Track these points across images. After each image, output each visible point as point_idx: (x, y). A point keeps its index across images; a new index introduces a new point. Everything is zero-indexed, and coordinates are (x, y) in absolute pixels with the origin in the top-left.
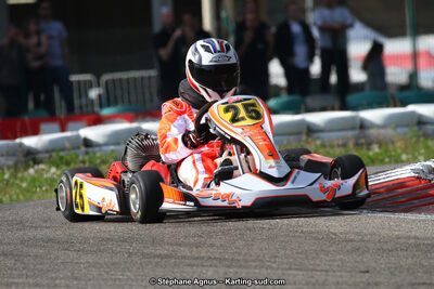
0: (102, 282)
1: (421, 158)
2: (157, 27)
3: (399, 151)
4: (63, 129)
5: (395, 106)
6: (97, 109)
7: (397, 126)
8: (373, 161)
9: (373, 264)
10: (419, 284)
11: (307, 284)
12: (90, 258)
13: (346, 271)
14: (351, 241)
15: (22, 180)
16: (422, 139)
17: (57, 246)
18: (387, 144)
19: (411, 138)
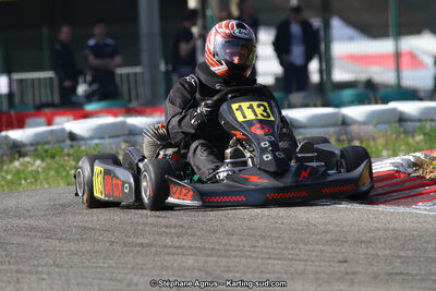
0: (83, 270)
1: (401, 153)
3: (380, 147)
4: (49, 123)
5: (376, 103)
7: (378, 123)
10: (397, 274)
11: (286, 272)
12: (72, 246)
13: (325, 261)
14: (330, 232)
15: (7, 173)
16: (402, 136)
17: (39, 234)
18: (368, 140)
19: (391, 135)
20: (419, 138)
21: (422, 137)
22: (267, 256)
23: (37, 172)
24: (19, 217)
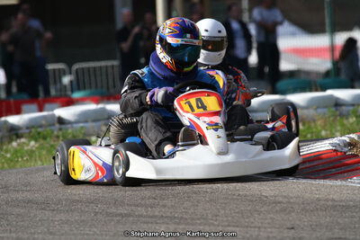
0: (73, 237)
1: (338, 134)
2: (119, 25)
3: (319, 128)
4: (41, 110)
5: (317, 90)
6: (69, 93)
7: (318, 107)
12: (63, 217)
13: (275, 228)
14: (279, 203)
15: (7, 152)
16: (338, 118)
17: (35, 206)
18: (309, 122)
19: (329, 117)
20: (352, 120)
21: (354, 119)
22: (227, 224)
23: (32, 151)
24: (18, 191)
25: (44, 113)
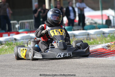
1: (104, 43)
2: (34, 8)
3: (98, 41)
5: (97, 29)
6: (18, 30)
7: (97, 34)
8: (91, 44)
9: (91, 71)
10: (103, 76)
12: (16, 70)
13: (84, 73)
14: (86, 65)
16: (104, 38)
17: (7, 67)
18: (95, 39)
19: (101, 37)
20: (108, 38)
22: (69, 72)
23: (6, 49)
24: (2, 62)
25: (10, 37)
